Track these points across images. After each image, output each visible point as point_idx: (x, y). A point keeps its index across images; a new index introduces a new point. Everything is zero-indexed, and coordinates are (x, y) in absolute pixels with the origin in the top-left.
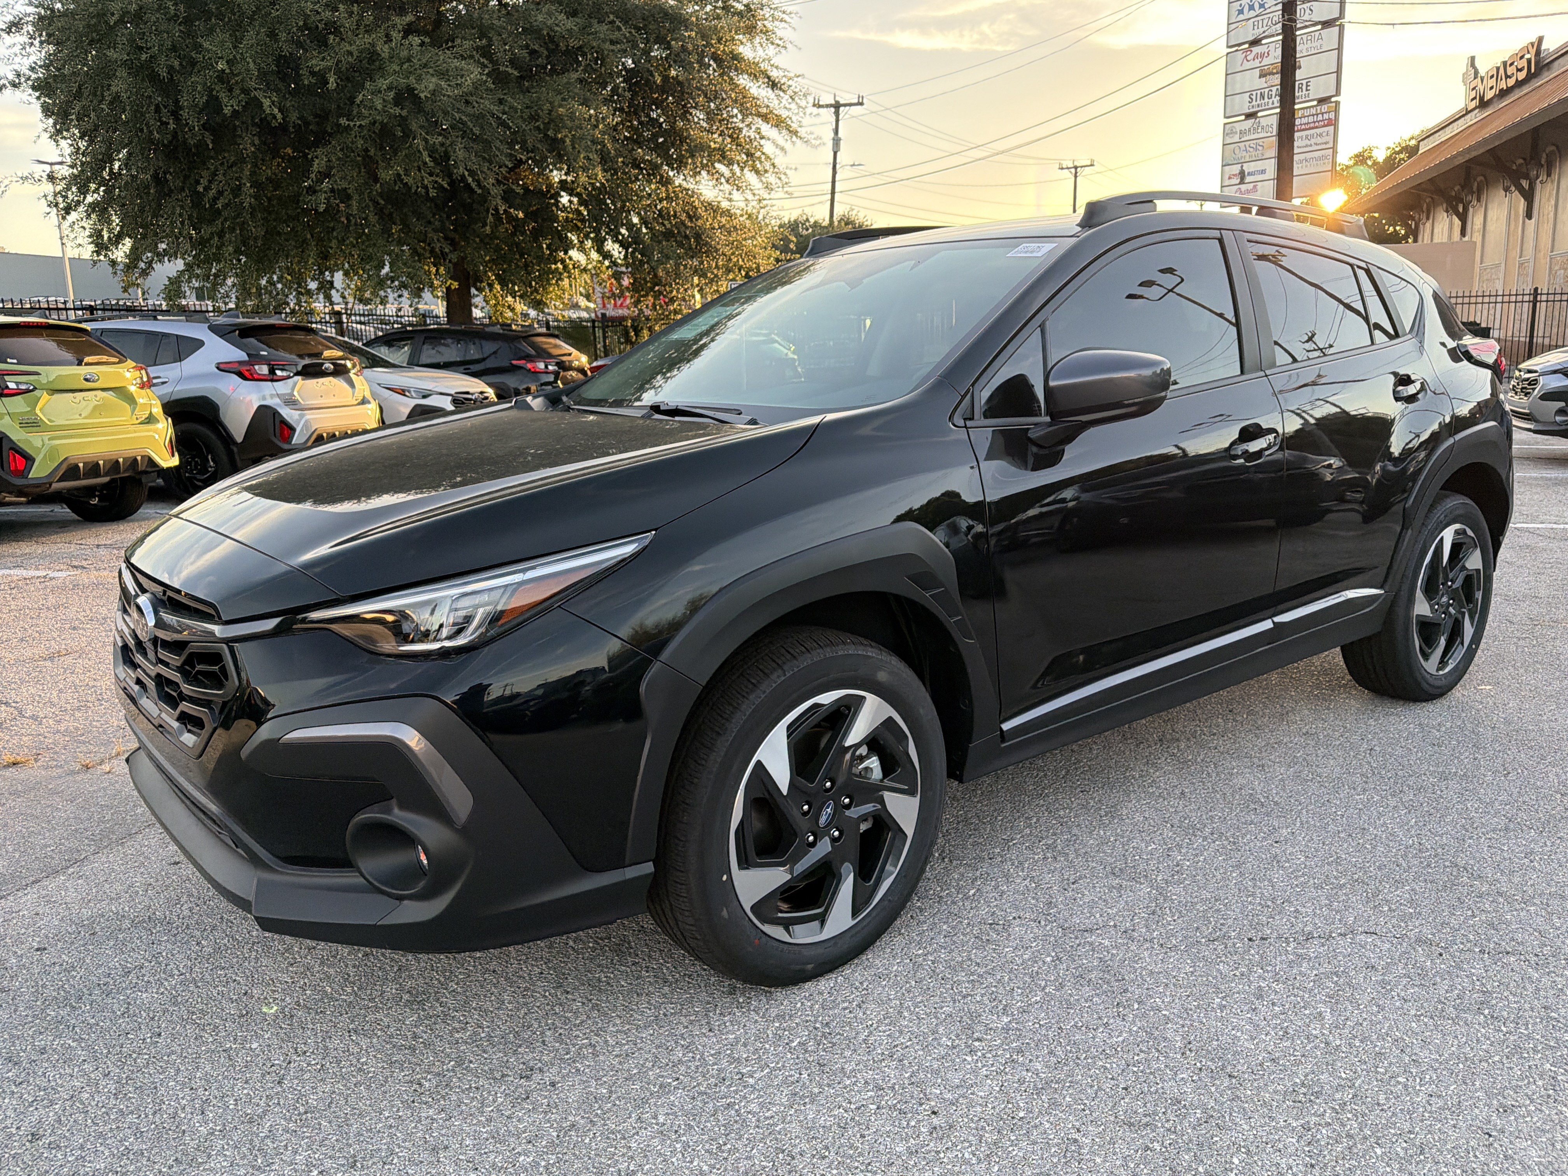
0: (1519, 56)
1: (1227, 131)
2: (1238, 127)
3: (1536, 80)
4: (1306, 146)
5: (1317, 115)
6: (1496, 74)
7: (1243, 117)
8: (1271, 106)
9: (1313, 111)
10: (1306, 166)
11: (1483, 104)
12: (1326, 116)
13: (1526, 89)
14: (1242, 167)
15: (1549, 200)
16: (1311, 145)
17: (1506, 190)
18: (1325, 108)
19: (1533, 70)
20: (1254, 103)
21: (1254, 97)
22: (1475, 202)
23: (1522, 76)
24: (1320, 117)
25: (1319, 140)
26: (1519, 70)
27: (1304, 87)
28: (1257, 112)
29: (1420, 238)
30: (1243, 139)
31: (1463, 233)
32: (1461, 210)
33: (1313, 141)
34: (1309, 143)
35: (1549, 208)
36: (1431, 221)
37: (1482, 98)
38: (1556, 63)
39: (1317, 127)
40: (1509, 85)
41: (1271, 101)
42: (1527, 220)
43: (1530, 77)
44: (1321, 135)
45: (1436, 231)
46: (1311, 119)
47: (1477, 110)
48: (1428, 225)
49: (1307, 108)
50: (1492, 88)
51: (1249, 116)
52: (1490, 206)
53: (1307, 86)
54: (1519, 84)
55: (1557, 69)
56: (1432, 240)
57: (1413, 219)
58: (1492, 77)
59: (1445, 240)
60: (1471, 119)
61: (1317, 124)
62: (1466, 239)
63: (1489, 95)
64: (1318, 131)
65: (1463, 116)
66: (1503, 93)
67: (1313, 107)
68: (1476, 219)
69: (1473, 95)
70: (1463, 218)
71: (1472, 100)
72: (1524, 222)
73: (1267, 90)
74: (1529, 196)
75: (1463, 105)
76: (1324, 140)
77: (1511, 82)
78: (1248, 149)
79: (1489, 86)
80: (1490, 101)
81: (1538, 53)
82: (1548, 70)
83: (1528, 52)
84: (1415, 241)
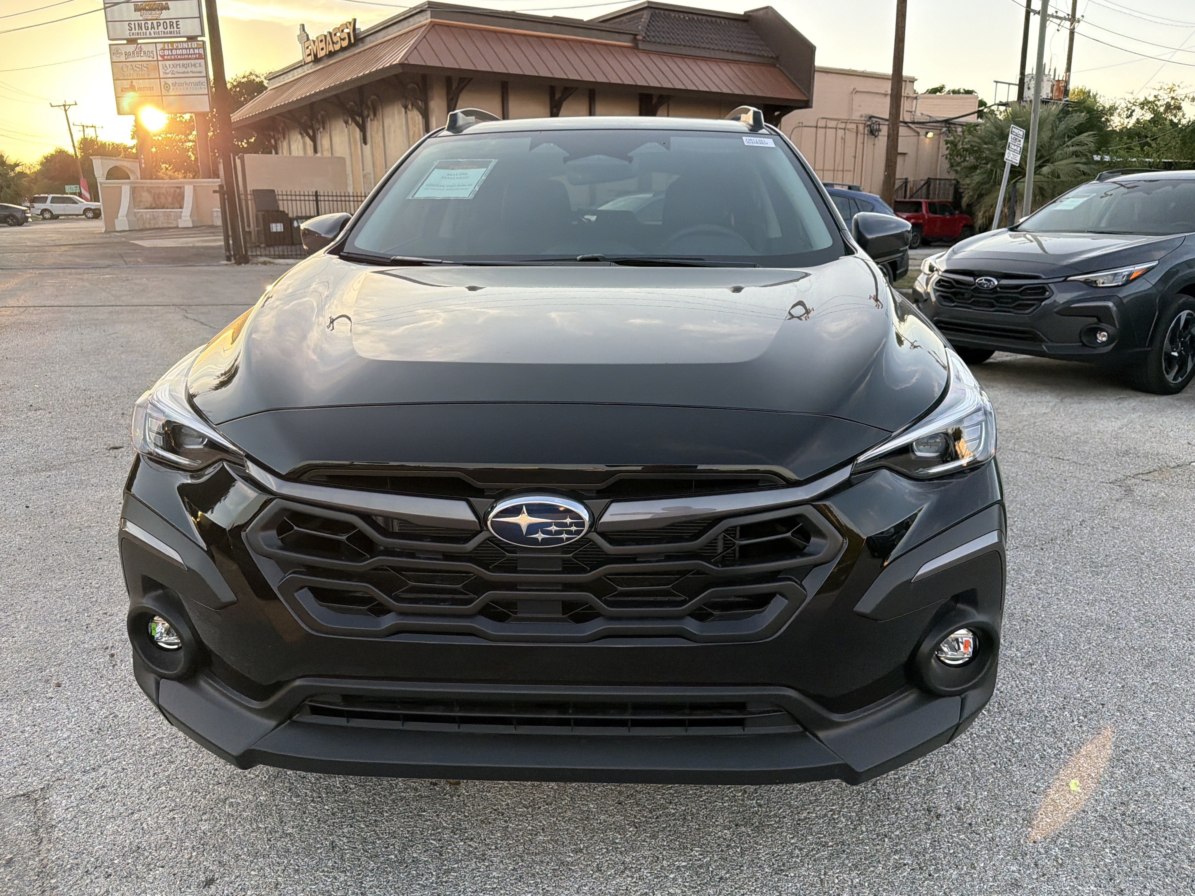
0: (341, 30)
1: (113, 51)
2: (123, 49)
3: (355, 48)
4: (184, 73)
5: (190, 49)
6: (324, 39)
7: (125, 42)
8: (148, 36)
9: (185, 45)
10: (187, 89)
11: (317, 60)
12: (196, 51)
13: (347, 54)
14: (132, 82)
15: (377, 132)
16: (188, 72)
17: (346, 123)
18: (194, 44)
19: (353, 41)
20: (133, 31)
21: (133, 26)
22: (321, 129)
23: (345, 43)
24: (192, 51)
25: (193, 69)
26: (343, 39)
27: (175, 25)
28: (136, 40)
29: (280, 152)
30: (128, 60)
31: (316, 151)
32: (311, 134)
33: (189, 69)
34: (186, 70)
35: (378, 138)
36: (287, 140)
37: (316, 56)
38: (368, 39)
39: (190, 59)
40: (336, 49)
41: (148, 32)
42: (363, 145)
43: (350, 45)
44: (195, 65)
45: (292, 147)
46: (184, 51)
47: (311, 64)
48: (285, 144)
49: (180, 42)
50: (322, 49)
51: (131, 41)
52: (333, 133)
53: (177, 25)
54: (343, 49)
55: (369, 43)
56: (290, 154)
57: (274, 137)
58: (321, 41)
59: (301, 154)
60: (308, 70)
61: (190, 56)
62: (319, 155)
63: (321, 54)
64: (193, 62)
65: (301, 66)
66: (331, 54)
67: (183, 42)
68: (324, 142)
69: (308, 52)
70: (314, 139)
71: (308, 55)
72: (361, 146)
73: (143, 22)
74: (363, 129)
75: (302, 58)
76: (199, 69)
77: (337, 47)
78: (135, 68)
79: (320, 48)
80: (322, 58)
81: (354, 29)
82: (363, 42)
83: (347, 28)
84: (277, 153)
